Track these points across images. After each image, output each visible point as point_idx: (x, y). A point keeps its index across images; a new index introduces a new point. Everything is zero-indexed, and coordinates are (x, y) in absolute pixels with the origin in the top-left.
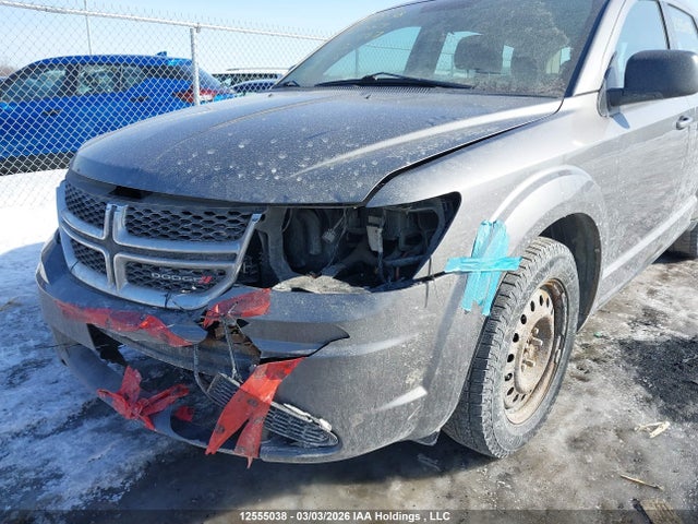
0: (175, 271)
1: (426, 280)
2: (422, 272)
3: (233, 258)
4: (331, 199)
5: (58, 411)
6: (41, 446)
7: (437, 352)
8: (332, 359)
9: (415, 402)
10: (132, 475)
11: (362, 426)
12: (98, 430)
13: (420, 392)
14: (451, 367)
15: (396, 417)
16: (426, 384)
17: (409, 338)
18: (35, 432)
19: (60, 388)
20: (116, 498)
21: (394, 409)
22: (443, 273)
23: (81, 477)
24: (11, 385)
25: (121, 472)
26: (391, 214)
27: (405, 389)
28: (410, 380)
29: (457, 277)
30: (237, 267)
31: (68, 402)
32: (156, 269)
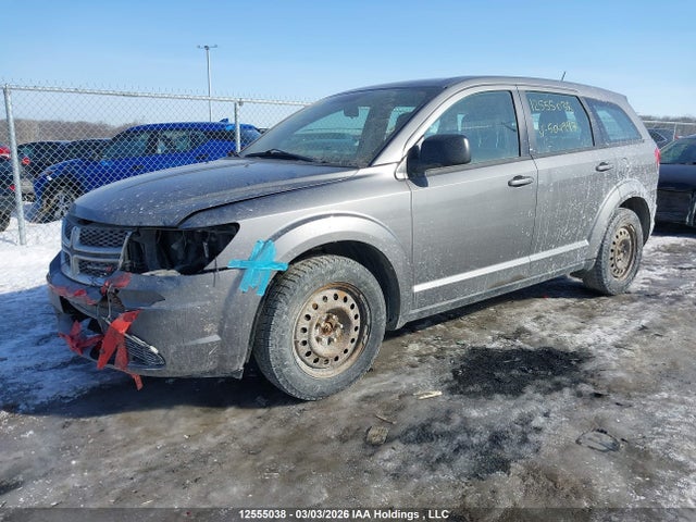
0: (97, 264)
1: (214, 271)
2: (211, 266)
3: (118, 256)
4: (161, 224)
5: (57, 359)
6: (38, 375)
7: (224, 314)
8: (155, 311)
9: (212, 343)
10: (82, 391)
11: (176, 353)
12: (75, 370)
13: (216, 338)
14: (235, 324)
15: (200, 351)
16: (220, 333)
17: (203, 303)
18: (39, 368)
19: (64, 348)
20: (67, 401)
21: (197, 346)
22: (226, 269)
23: (52, 389)
24: (38, 344)
25: (75, 389)
26: (191, 233)
27: (204, 334)
28: (208, 330)
29: (238, 271)
30: (121, 262)
31: (65, 355)
32: (90, 263)
